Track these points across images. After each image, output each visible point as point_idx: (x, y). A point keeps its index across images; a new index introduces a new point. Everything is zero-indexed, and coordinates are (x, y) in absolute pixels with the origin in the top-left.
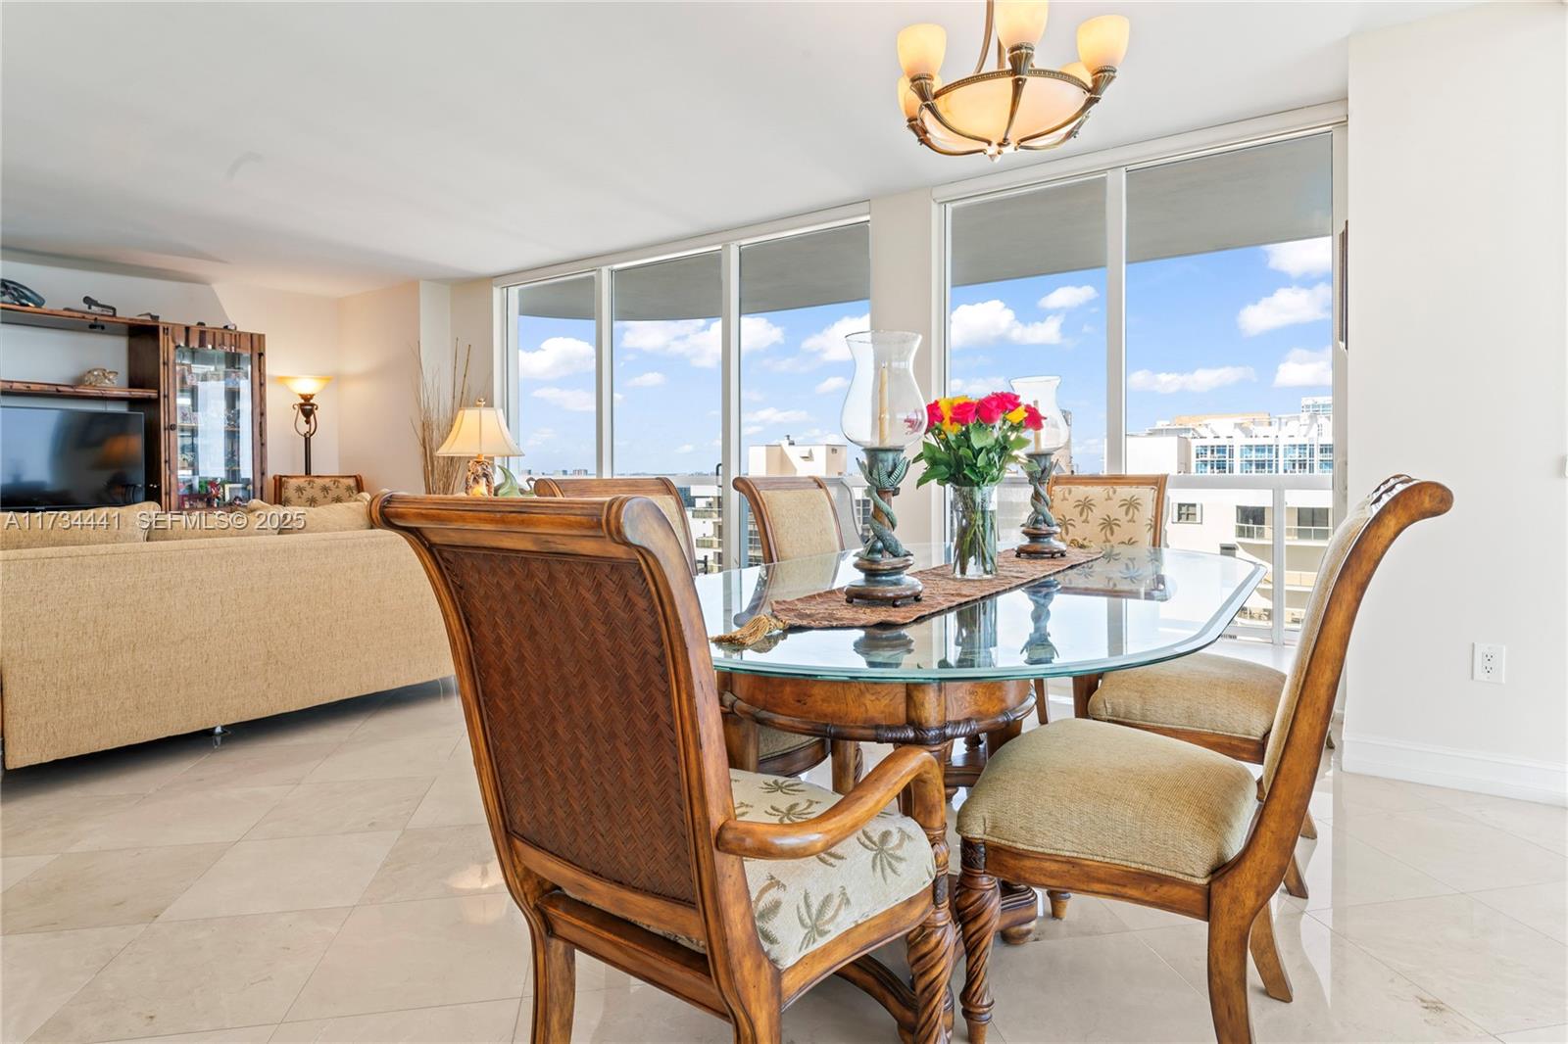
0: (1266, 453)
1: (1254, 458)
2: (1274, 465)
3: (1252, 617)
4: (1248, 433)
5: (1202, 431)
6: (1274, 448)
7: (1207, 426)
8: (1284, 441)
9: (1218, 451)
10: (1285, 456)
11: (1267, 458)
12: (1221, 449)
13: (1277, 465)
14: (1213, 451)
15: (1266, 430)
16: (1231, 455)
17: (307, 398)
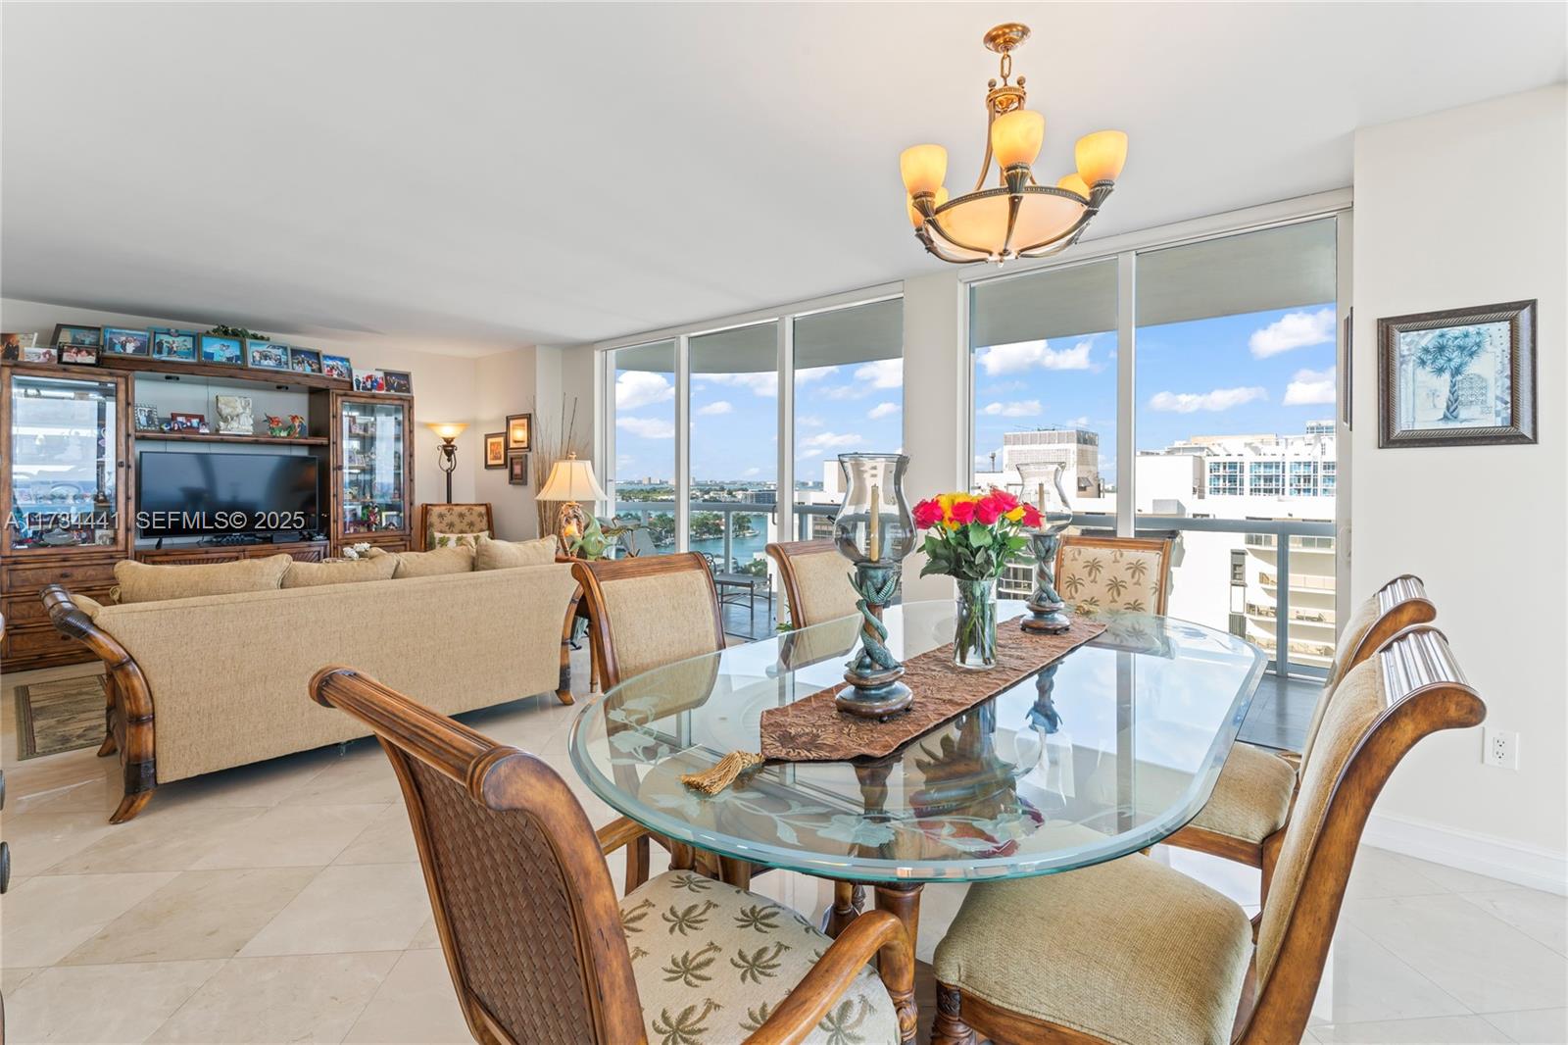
0: (1274, 469)
1: (1262, 474)
2: (1281, 480)
3: (1260, 613)
4: (1257, 451)
5: (1216, 450)
6: (1281, 465)
7: (1219, 445)
8: (1290, 459)
9: (1230, 467)
10: (1291, 472)
11: (1274, 473)
12: (1233, 465)
13: (1283, 480)
14: (1225, 468)
15: (1273, 448)
16: (1242, 471)
17: (449, 441)
